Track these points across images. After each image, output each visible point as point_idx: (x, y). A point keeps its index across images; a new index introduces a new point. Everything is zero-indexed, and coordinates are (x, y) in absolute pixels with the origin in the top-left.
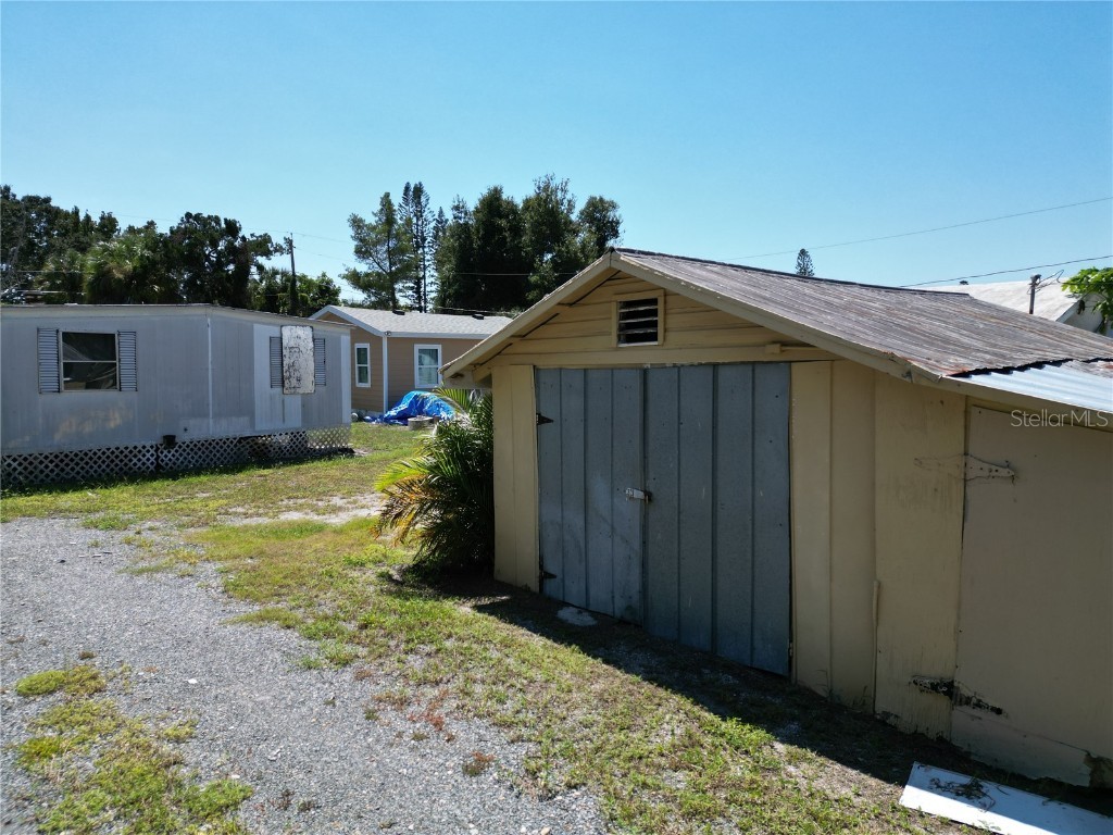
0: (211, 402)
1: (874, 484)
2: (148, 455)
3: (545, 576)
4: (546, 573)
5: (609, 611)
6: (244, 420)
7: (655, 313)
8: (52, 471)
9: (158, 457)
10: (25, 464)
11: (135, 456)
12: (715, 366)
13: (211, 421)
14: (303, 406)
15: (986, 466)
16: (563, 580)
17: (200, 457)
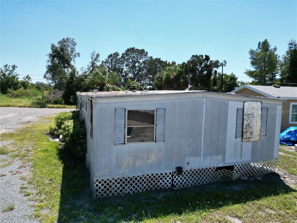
0: (202, 148)
2: (168, 179)
6: (220, 157)
8: (118, 188)
9: (173, 180)
10: (105, 185)
11: (161, 179)
13: (202, 158)
14: (252, 148)
17: (195, 179)
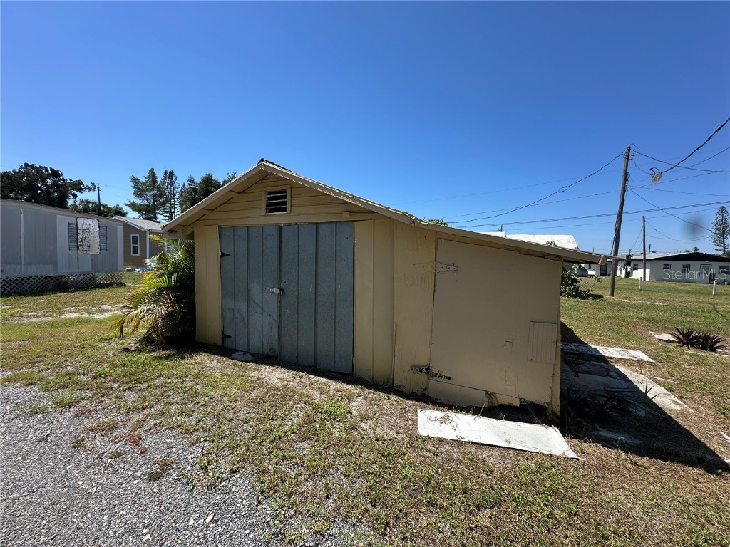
0: (23, 256)
1: (393, 278)
3: (225, 337)
4: (225, 335)
5: (261, 352)
6: (49, 267)
7: (285, 197)
12: (317, 224)
13: (23, 266)
14: (92, 260)
15: (444, 266)
16: (235, 338)
